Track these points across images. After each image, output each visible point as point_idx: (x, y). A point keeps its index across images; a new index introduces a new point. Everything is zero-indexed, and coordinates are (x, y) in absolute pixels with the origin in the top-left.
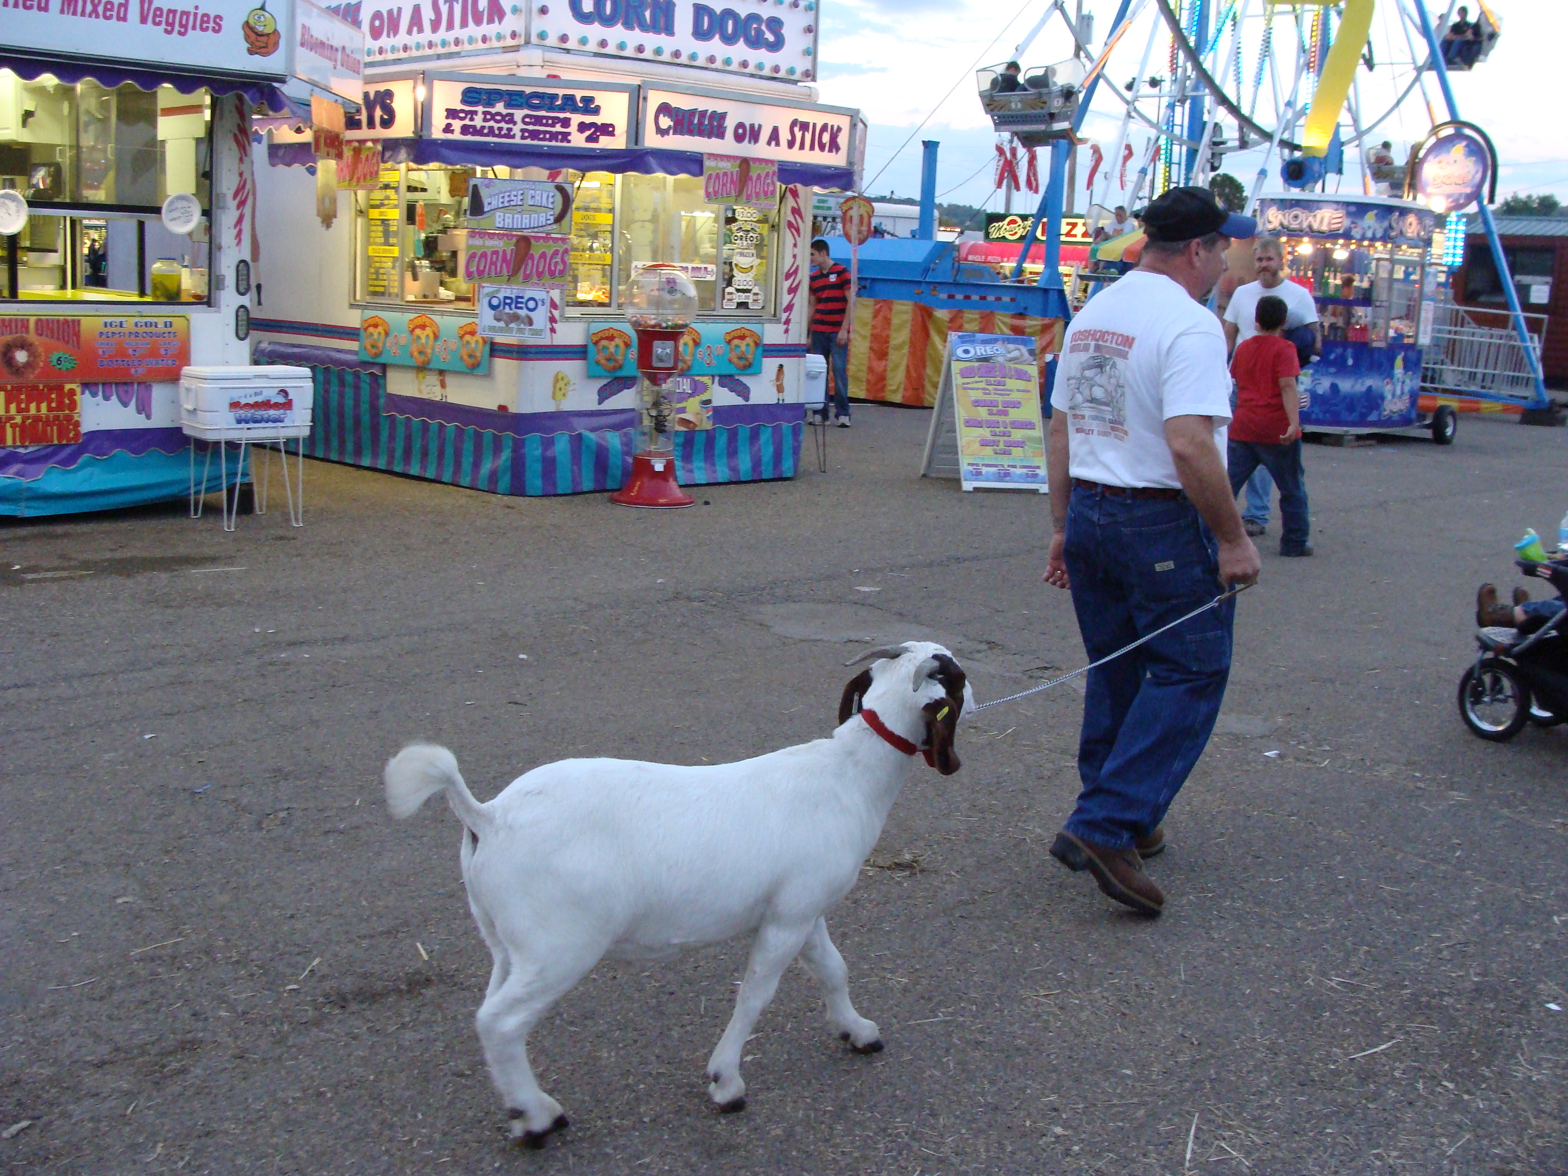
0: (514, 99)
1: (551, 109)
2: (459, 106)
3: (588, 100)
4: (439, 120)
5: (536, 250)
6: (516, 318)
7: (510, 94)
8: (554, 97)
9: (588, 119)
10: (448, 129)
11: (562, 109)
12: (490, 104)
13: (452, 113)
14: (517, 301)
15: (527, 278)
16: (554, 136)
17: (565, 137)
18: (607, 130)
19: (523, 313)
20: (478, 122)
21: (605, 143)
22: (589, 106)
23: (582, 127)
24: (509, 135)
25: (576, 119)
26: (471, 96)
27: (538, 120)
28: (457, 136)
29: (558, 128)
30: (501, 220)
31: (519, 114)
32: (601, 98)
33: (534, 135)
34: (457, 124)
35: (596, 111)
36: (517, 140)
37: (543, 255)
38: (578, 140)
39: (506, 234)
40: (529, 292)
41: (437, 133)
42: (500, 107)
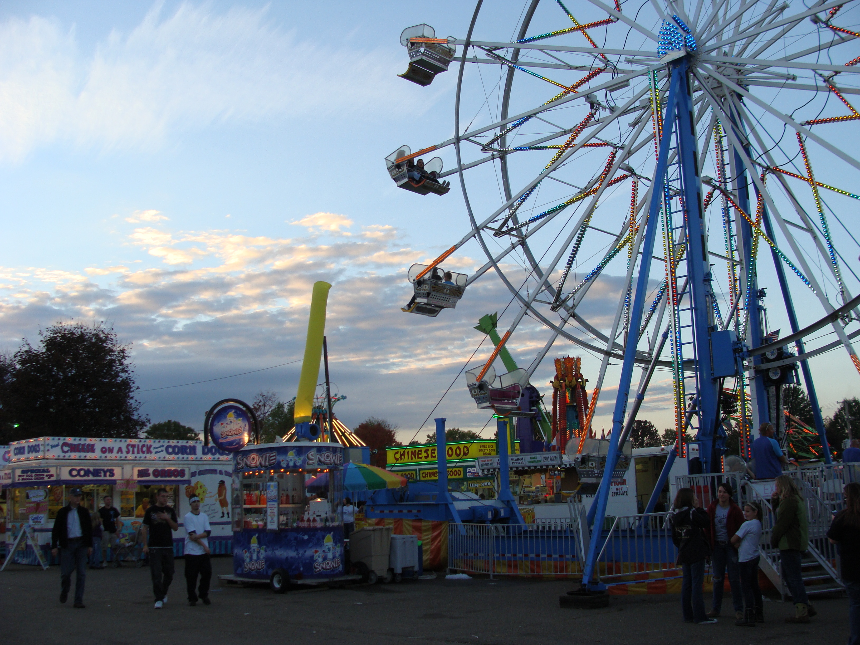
0: (32, 471)
1: (40, 472)
2: (21, 474)
3: (48, 469)
4: (17, 478)
5: (41, 505)
6: (37, 522)
7: (32, 470)
8: (40, 470)
9: (48, 474)
10: (19, 480)
11: (42, 472)
12: (27, 473)
13: (19, 476)
14: (37, 518)
15: (39, 512)
16: (41, 478)
17: (43, 478)
18: (52, 476)
19: (39, 520)
20: (25, 477)
21: (52, 479)
22: (48, 471)
23: (47, 476)
24: (32, 479)
25: (46, 474)
26: (23, 472)
27: (37, 475)
28: (21, 481)
29: (41, 477)
30: (33, 499)
31: (33, 474)
32: (50, 469)
33: (37, 479)
34: (21, 478)
35: (49, 472)
36: (33, 480)
37: (42, 506)
38: (46, 479)
39: (34, 502)
40: (40, 515)
41: (17, 481)
42: (29, 473)
